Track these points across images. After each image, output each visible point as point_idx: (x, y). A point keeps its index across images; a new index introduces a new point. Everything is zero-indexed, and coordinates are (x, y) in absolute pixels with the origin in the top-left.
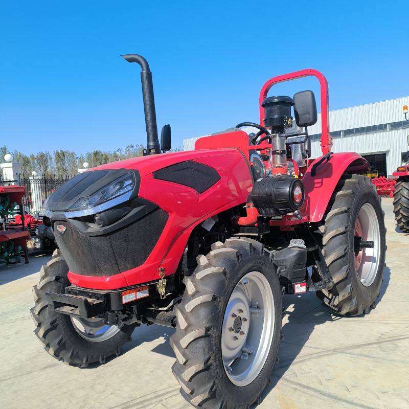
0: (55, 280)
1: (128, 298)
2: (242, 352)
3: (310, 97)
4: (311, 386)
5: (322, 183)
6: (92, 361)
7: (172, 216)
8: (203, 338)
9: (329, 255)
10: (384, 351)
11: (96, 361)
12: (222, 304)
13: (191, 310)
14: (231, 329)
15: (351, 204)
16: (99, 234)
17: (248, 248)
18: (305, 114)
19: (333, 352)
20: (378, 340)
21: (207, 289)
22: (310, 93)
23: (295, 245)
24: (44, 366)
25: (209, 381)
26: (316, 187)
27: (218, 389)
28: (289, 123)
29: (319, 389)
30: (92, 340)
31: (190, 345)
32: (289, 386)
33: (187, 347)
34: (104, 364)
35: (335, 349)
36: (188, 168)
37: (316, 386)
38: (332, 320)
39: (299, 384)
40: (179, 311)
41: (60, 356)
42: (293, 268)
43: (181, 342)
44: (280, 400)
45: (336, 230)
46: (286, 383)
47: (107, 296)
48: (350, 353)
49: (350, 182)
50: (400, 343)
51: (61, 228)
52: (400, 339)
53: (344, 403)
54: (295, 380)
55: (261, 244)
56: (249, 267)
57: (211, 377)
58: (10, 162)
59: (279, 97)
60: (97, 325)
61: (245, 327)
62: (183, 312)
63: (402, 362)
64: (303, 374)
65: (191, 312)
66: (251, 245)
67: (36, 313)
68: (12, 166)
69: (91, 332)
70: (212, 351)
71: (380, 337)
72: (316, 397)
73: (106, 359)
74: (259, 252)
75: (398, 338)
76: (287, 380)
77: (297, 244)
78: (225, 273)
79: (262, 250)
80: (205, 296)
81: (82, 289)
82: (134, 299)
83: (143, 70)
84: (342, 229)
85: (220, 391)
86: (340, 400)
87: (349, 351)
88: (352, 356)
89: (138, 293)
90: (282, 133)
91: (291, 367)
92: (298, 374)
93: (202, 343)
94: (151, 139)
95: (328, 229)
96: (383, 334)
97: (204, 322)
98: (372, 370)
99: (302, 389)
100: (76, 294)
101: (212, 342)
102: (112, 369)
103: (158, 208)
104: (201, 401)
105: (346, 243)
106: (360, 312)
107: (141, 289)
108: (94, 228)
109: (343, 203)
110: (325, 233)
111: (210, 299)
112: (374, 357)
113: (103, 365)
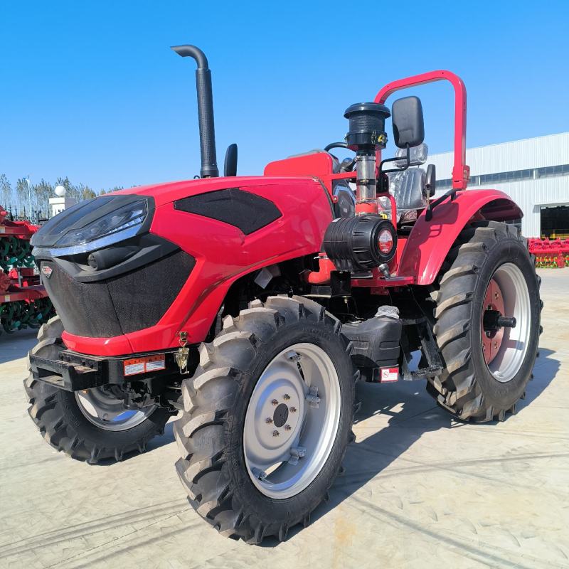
0: (55, 343)
1: (133, 369)
2: (290, 454)
3: (415, 106)
4: (388, 509)
5: (440, 230)
6: (105, 456)
7: (200, 263)
8: (213, 426)
9: (443, 332)
10: (507, 471)
11: (109, 455)
12: (245, 382)
13: (199, 386)
14: (269, 421)
15: (480, 263)
16: (93, 280)
17: (297, 311)
18: (407, 130)
19: (433, 468)
20: (503, 456)
21: (226, 360)
22: (415, 101)
23: (384, 314)
24: (43, 459)
25: (220, 484)
26: (432, 237)
27: (234, 497)
28: (379, 140)
29: (396, 513)
30: (107, 428)
31: (196, 434)
32: (355, 507)
33: (191, 436)
34: (121, 461)
35: (440, 464)
36: (229, 199)
37: (395, 510)
38: (450, 427)
39: (371, 506)
40: (186, 388)
41: (60, 445)
42: (380, 347)
43: (184, 428)
44: (336, 524)
45: (453, 298)
46: (354, 503)
47: (104, 365)
48: (457, 471)
49: (482, 231)
50: (533, 463)
51: (47, 270)
52: (535, 457)
53: (424, 535)
54: (367, 500)
55: (320, 306)
56: (295, 336)
57: (223, 480)
58: (62, 197)
59: (367, 104)
60: (115, 409)
61: (295, 420)
62: (190, 389)
63: (529, 487)
64: (381, 493)
65: (201, 389)
66: (301, 306)
67: (29, 386)
68: (64, 202)
69: (105, 418)
70: (225, 443)
71: (508, 452)
72: (389, 523)
73: (124, 455)
74: (316, 318)
75: (534, 455)
76: (357, 500)
77: (388, 313)
78: (253, 340)
79: (322, 314)
80: (220, 369)
81: (77, 355)
82: (143, 371)
83: (199, 67)
84: (462, 297)
85: (237, 501)
86: (419, 529)
87: (458, 468)
88: (457, 474)
89: (148, 364)
90: (370, 155)
91: (369, 483)
92: (373, 493)
93: (211, 432)
94: (206, 162)
95: (443, 296)
96: (513, 450)
97: (217, 404)
98: (480, 495)
99: (372, 512)
100: (69, 360)
101: (226, 432)
102: (130, 468)
103: (179, 250)
104: (209, 510)
105: (468, 316)
106: (489, 417)
107: (153, 358)
108: (88, 271)
109: (468, 261)
110: (439, 300)
111: (226, 374)
112: (488, 478)
113: (119, 463)
